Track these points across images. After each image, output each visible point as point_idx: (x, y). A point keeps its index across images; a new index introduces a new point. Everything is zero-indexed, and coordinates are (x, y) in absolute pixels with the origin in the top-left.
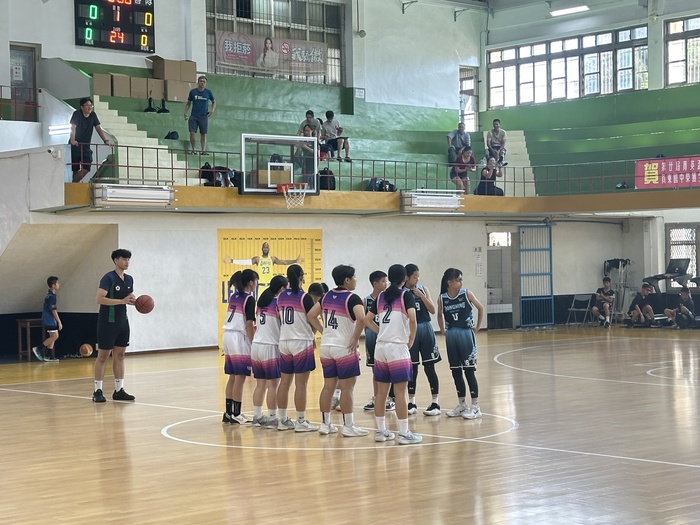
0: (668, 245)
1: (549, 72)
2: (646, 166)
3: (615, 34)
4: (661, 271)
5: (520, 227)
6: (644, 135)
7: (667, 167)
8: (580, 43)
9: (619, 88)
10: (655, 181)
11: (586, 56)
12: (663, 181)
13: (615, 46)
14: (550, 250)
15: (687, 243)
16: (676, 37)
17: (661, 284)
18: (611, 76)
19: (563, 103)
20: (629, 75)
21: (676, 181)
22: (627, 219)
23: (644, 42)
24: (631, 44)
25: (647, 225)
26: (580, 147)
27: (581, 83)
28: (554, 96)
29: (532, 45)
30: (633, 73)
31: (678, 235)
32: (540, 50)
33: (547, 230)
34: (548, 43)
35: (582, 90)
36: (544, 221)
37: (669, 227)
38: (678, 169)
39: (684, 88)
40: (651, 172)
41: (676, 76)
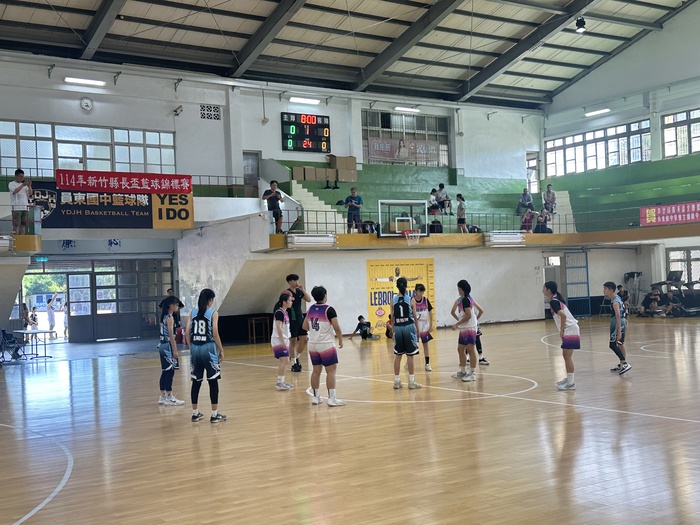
0: (668, 261)
1: (585, 153)
2: (647, 211)
3: (629, 126)
4: (664, 279)
5: (565, 253)
6: (649, 190)
7: (662, 211)
8: (605, 133)
9: (632, 161)
10: (654, 220)
11: (610, 141)
12: (659, 220)
13: (628, 134)
14: (587, 267)
15: (681, 260)
16: (669, 126)
17: (664, 288)
18: (626, 153)
19: (595, 172)
20: (638, 152)
21: (667, 220)
22: (640, 245)
23: (647, 130)
24: (640, 132)
25: (653, 250)
26: (605, 200)
27: (607, 158)
28: (589, 168)
29: (574, 136)
30: (641, 150)
31: (674, 255)
32: (579, 139)
33: (584, 254)
34: (584, 134)
35: (607, 162)
36: (582, 249)
37: (668, 250)
38: (669, 212)
39: (675, 159)
40: (651, 215)
41: (670, 151)
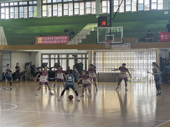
0: (42, 59)
2: (39, 38)
3: (28, 2)
4: (40, 66)
5: (2, 53)
6: (36, 30)
7: (44, 39)
8: (18, 3)
9: (29, 17)
10: (41, 42)
11: (20, 7)
12: (43, 42)
13: (28, 5)
14: (11, 60)
15: (47, 59)
16: (45, 4)
17: (40, 69)
18: (27, 13)
20: (32, 13)
21: (46, 42)
22: (31, 52)
23: (36, 5)
24: (33, 5)
25: (37, 54)
26: (19, 32)
27: (19, 15)
29: (5, 3)
30: (33, 13)
31: (44, 56)
32: (7, 4)
33: (10, 54)
34: (9, 3)
36: (9, 52)
37: (42, 54)
38: (47, 39)
39: (46, 18)
40: (40, 40)
41: (44, 15)
